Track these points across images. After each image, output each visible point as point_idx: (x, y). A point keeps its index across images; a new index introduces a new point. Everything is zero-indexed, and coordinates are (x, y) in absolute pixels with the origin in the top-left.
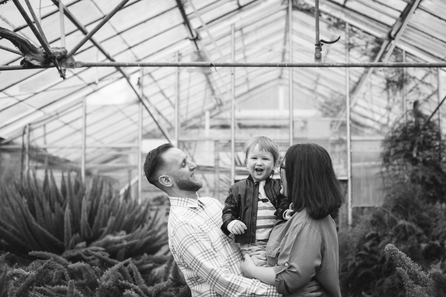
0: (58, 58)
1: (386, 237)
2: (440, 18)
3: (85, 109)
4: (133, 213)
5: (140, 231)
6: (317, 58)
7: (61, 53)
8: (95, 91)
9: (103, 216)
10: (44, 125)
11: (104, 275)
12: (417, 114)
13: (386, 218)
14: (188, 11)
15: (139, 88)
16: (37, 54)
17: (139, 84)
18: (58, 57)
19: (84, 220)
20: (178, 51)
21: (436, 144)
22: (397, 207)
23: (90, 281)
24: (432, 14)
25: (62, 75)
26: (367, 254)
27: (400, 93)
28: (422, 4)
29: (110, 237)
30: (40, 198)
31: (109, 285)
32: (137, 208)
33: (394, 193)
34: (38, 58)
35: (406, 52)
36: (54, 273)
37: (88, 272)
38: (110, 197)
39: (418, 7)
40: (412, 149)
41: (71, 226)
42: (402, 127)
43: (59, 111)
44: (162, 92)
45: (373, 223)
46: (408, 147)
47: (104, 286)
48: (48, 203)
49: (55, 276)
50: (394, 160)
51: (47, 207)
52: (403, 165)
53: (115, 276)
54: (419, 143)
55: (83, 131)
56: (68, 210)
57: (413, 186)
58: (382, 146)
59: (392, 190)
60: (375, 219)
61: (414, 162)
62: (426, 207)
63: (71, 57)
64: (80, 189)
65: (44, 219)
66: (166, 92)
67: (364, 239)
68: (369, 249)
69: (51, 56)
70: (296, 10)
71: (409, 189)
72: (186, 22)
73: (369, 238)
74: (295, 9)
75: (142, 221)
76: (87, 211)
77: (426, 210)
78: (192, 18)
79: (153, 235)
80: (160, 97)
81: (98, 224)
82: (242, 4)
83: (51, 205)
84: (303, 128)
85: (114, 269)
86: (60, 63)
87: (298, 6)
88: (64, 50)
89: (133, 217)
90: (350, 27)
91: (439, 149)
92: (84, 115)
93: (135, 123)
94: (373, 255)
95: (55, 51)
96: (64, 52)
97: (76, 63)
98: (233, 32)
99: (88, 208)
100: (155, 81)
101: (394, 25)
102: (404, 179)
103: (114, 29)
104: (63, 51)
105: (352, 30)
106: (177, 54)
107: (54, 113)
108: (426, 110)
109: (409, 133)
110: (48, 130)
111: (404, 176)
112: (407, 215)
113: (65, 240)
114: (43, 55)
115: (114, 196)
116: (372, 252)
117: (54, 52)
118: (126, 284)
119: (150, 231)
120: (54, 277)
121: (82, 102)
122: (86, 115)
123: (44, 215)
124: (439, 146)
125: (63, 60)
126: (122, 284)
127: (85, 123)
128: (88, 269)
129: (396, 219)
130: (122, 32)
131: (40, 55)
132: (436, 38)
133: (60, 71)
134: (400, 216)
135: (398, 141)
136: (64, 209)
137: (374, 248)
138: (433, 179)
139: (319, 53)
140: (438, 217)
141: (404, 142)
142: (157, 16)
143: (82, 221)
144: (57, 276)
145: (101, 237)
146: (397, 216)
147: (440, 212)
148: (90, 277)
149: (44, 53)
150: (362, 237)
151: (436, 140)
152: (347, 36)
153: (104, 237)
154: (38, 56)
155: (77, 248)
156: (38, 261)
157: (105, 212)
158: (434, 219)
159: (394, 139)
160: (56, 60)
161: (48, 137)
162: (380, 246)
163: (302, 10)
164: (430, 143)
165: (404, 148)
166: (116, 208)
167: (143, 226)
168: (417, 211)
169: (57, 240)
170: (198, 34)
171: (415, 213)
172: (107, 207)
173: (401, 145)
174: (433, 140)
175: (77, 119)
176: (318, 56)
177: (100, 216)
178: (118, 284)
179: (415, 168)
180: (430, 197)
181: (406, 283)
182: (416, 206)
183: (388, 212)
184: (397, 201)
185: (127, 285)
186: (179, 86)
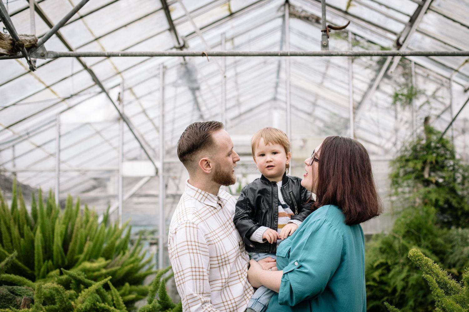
0: (26, 47)
1: (396, 266)
2: (454, 21)
3: (59, 128)
4: (113, 239)
5: (121, 259)
6: (324, 45)
7: (30, 42)
8: (70, 108)
9: (79, 242)
10: (13, 146)
11: (79, 298)
12: (429, 131)
13: (396, 245)
14: (174, 16)
15: (120, 104)
16: (2, 41)
17: (119, 99)
18: (27, 45)
19: (58, 245)
20: (163, 63)
21: (449, 163)
22: (408, 232)
23: (64, 306)
24: (445, 16)
25: (31, 66)
26: (376, 285)
27: (410, 108)
28: (434, 4)
29: (87, 265)
30: (8, 222)
31: (86, 306)
32: (117, 233)
33: (404, 217)
34: (3, 45)
35: (415, 63)
36: (22, 300)
37: (62, 295)
38: (87, 221)
39: (428, 8)
40: (423, 169)
41: (43, 252)
42: (412, 146)
43: (30, 130)
44: (144, 112)
45: (382, 251)
46: (419, 166)
47: (80, 309)
48: (17, 227)
49: (23, 302)
50: (403, 182)
51: (15, 231)
52: (414, 187)
53: (93, 298)
54: (431, 163)
55: (57, 155)
56: (39, 235)
57: (425, 209)
58: (390, 166)
59: (402, 214)
60: (384, 246)
61: (426, 184)
62: (440, 232)
63: (42, 46)
64: (53, 211)
65: (12, 245)
66: (149, 112)
67: (373, 269)
68: (378, 279)
69: (18, 43)
70: (294, 17)
71: (421, 213)
72: (172, 28)
73: (378, 267)
74: (292, 16)
75: (123, 248)
76: (61, 236)
77: (440, 236)
78: (179, 24)
79: (136, 264)
80: (143, 118)
81: (73, 251)
82: (234, 9)
83: (20, 229)
84: (302, 148)
85: (91, 289)
86: (29, 52)
87: (295, 13)
88: (33, 37)
89: (113, 244)
90: (353, 36)
91: (454, 169)
92: (57, 136)
93: (115, 148)
94: (383, 286)
95: (23, 38)
96: (34, 41)
97: (48, 53)
98: (223, 42)
99: (61, 232)
100: (137, 99)
101: (402, 32)
102: (415, 202)
103: (92, 33)
104: (33, 39)
105: (355, 39)
106: (161, 67)
107: (24, 133)
108: (439, 126)
109: (420, 152)
110: (17, 153)
111: (415, 199)
112: (420, 241)
113: (36, 268)
114: (10, 42)
115: (91, 219)
116: (382, 283)
117: (22, 40)
118: (104, 307)
119: (132, 259)
120: (22, 304)
121: (55, 120)
122: (60, 136)
123: (11, 242)
124: (454, 166)
125: (33, 49)
126: (100, 307)
127: (59, 146)
128: (61, 292)
129: (407, 245)
130: (100, 38)
131: (6, 42)
132: (449, 45)
133: (29, 62)
134: (412, 242)
135: (407, 161)
136: (35, 234)
137: (384, 278)
138: (447, 202)
139: (326, 40)
140: (454, 243)
141: (415, 161)
142: (140, 19)
143: (55, 248)
144: (25, 302)
145: (77, 264)
146: (409, 243)
147: (456, 237)
148: (63, 300)
149: (11, 40)
150: (370, 266)
151: (450, 159)
152: (351, 45)
153: (80, 264)
154: (3, 43)
155: (49, 277)
156: (4, 287)
157: (81, 237)
158: (450, 246)
159: (403, 159)
160: (25, 48)
161: (17, 161)
162: (390, 275)
163: (300, 17)
164: (443, 162)
165: (414, 168)
166: (94, 233)
167: (124, 253)
168: (430, 237)
169: (27, 268)
170: (185, 42)
171: (429, 239)
172: (83, 231)
173: (411, 164)
174: (446, 159)
175: (50, 141)
176: (325, 43)
177: (76, 241)
178: (96, 307)
179: (427, 189)
180: (443, 222)
181: (434, 292)
182: (430, 232)
183: (398, 238)
184: (408, 225)
185: (107, 308)
186: (163, 105)
